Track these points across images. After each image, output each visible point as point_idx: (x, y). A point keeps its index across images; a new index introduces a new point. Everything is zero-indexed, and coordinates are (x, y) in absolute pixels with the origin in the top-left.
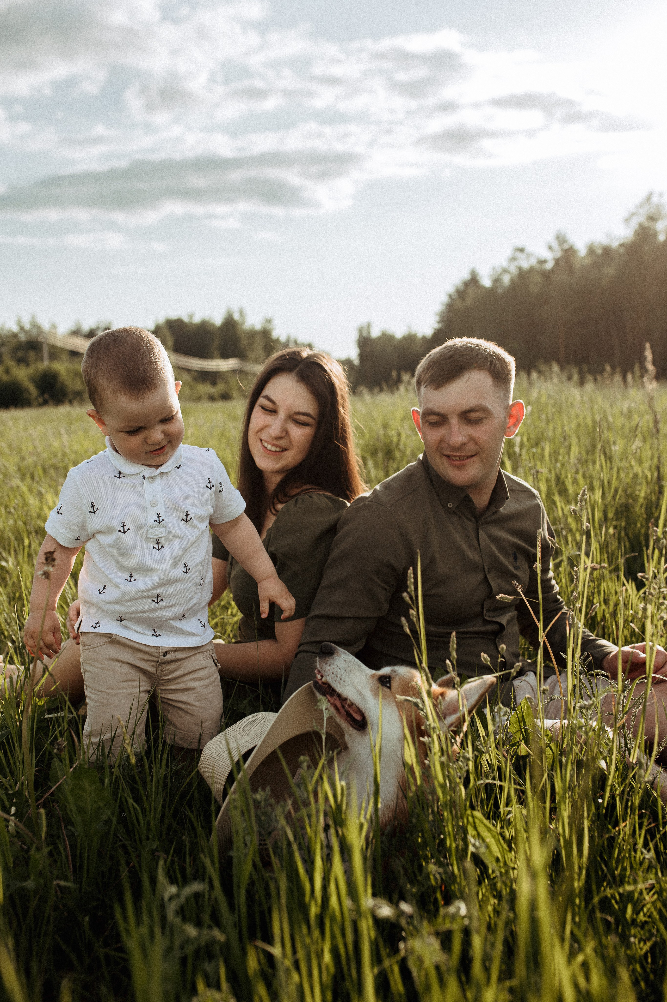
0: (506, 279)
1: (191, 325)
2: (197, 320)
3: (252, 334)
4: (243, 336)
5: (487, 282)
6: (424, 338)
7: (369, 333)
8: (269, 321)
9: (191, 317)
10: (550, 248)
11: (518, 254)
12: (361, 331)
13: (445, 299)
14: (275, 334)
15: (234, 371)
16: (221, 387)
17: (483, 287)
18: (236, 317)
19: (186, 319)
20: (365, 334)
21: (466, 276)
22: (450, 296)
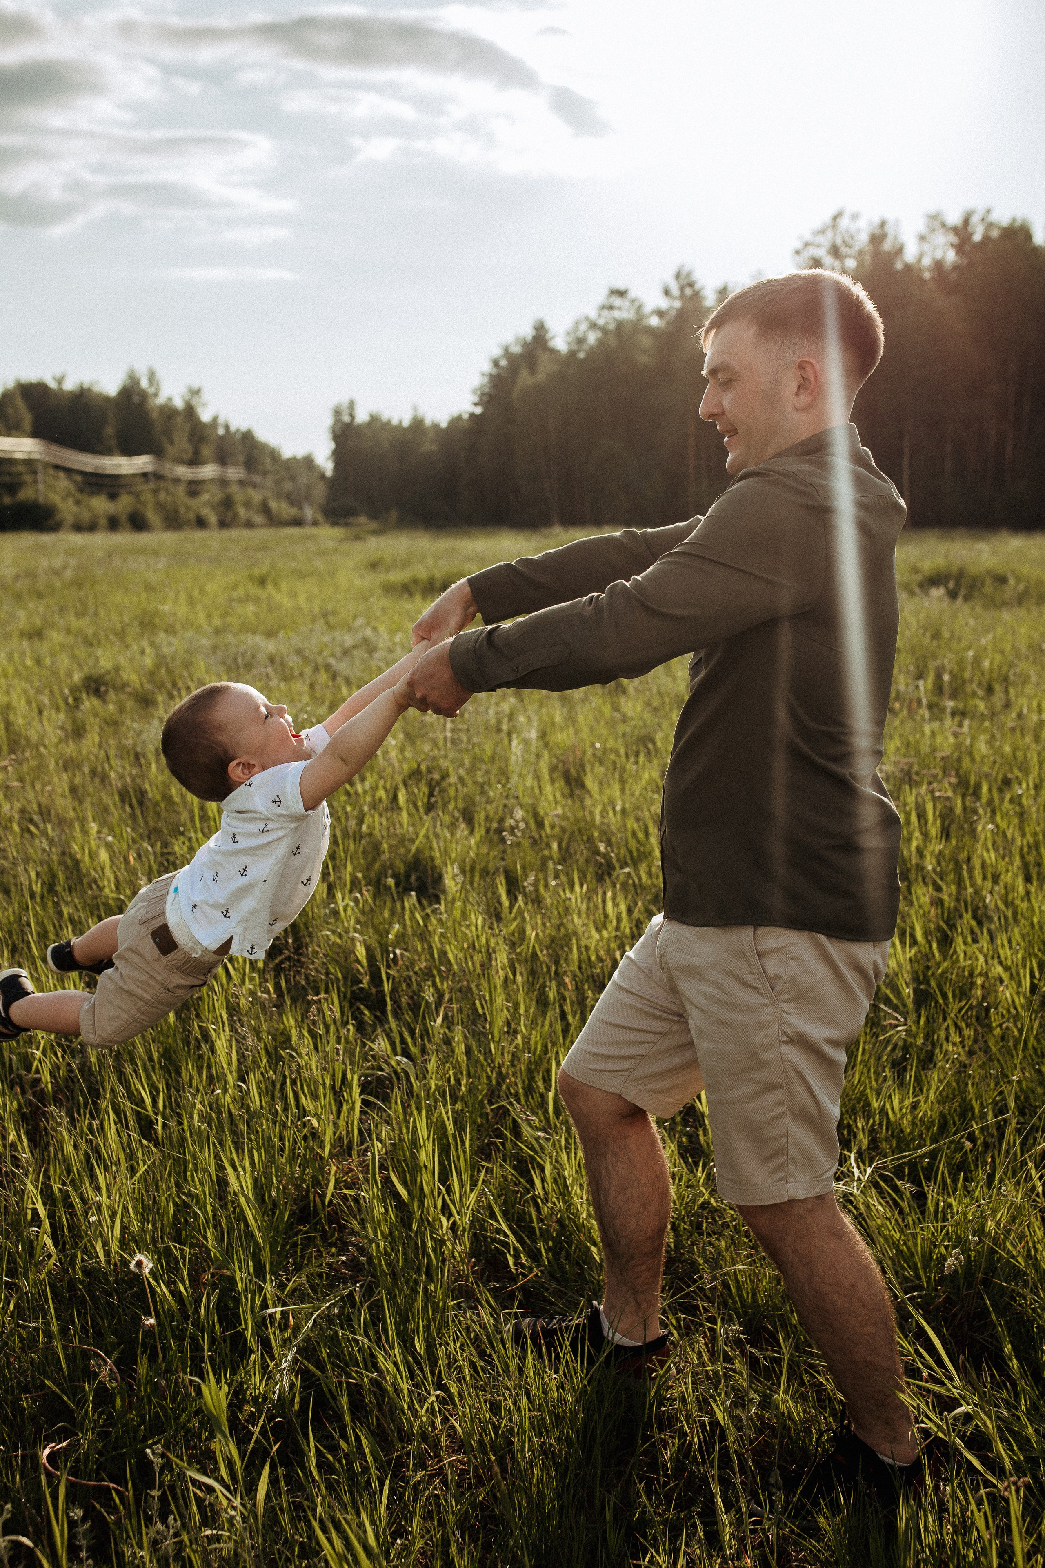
0: (592, 338)
1: (59, 394)
2: (69, 386)
3: (169, 412)
4: (155, 415)
5: (560, 343)
6: (436, 426)
7: (352, 416)
8: (196, 392)
9: (60, 381)
10: (667, 292)
11: (617, 301)
12: (337, 413)
13: (487, 367)
14: (205, 416)
15: (145, 475)
16: (124, 504)
17: (553, 351)
18: (144, 384)
19: (53, 385)
20: (346, 419)
21: (527, 332)
22: (496, 363)
